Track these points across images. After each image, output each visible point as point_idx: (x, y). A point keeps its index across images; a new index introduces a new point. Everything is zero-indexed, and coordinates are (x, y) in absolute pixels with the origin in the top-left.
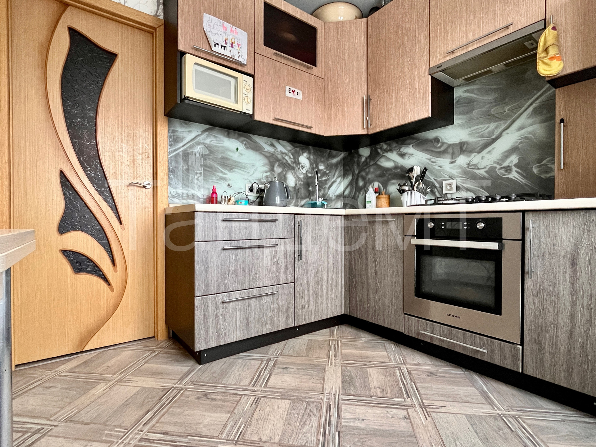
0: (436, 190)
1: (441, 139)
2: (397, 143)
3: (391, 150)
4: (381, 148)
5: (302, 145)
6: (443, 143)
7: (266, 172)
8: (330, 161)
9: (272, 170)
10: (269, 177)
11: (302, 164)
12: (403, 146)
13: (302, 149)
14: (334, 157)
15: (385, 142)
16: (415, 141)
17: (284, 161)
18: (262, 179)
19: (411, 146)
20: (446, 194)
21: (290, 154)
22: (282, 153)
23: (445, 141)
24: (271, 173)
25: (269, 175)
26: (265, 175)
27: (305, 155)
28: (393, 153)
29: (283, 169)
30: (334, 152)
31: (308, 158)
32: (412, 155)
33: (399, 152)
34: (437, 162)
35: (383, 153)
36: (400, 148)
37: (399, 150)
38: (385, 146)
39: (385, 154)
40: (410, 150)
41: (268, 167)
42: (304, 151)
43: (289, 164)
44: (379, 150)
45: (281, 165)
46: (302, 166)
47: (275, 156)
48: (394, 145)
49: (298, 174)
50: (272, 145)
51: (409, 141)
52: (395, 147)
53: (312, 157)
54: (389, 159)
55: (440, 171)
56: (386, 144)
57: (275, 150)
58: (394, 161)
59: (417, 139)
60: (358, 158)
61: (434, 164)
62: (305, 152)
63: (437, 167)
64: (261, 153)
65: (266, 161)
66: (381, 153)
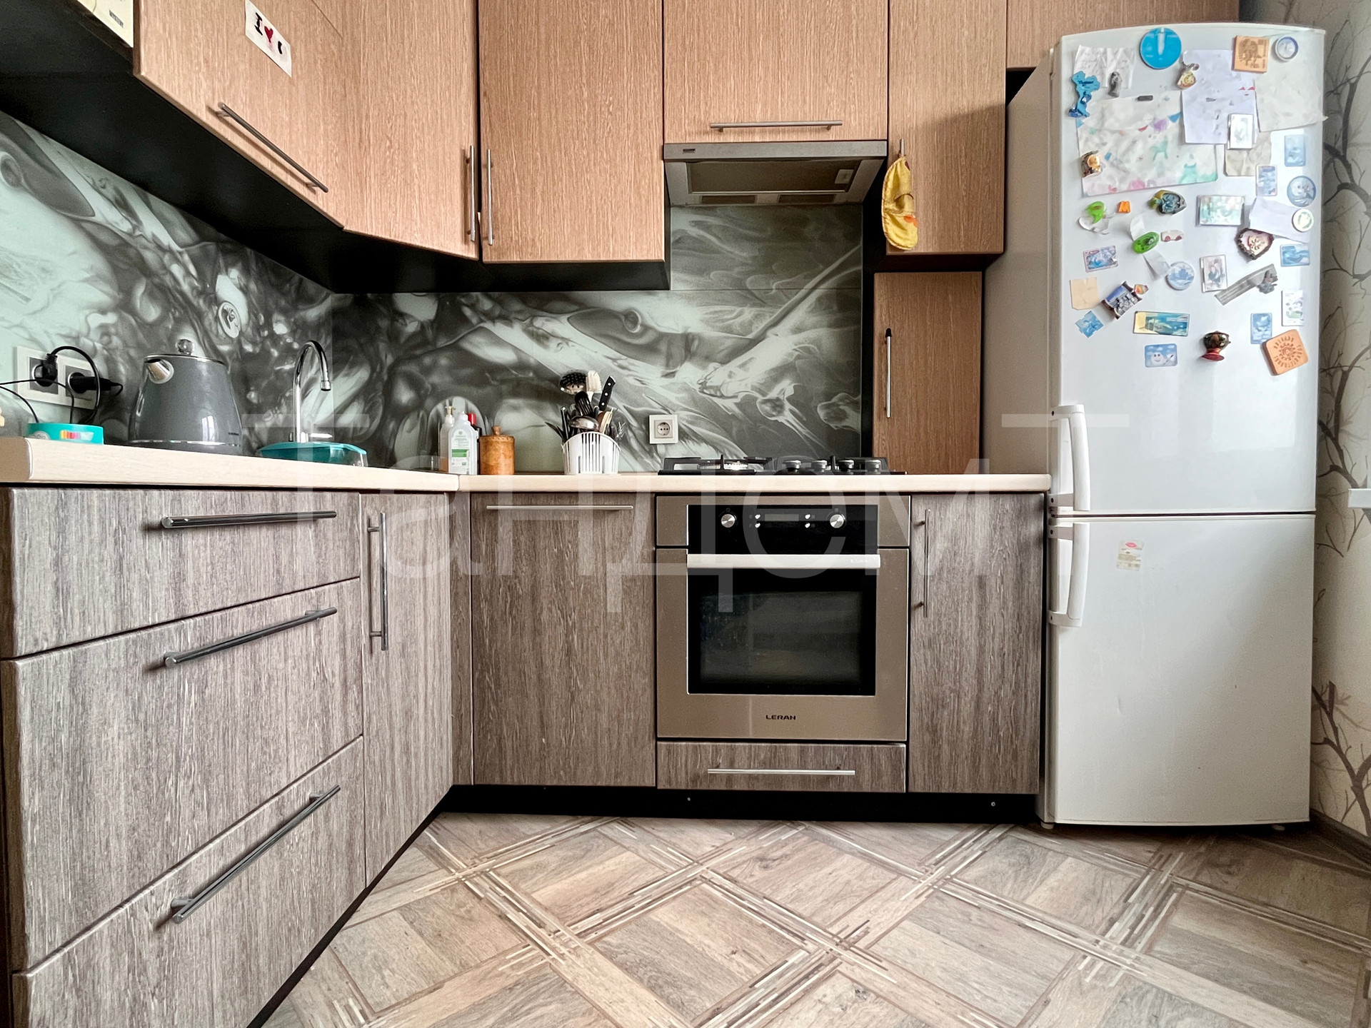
0: (630, 434)
1: (642, 318)
2: (524, 301)
3: (506, 319)
4: (472, 306)
5: (223, 236)
6: (646, 328)
7: (103, 312)
8: (302, 313)
9: (124, 305)
10: (113, 330)
11: (226, 306)
12: (540, 313)
13: (225, 252)
14: (311, 301)
15: (486, 290)
16: (577, 307)
17: (168, 279)
18: (87, 336)
19: (564, 318)
20: (655, 445)
21: (186, 257)
22: (160, 248)
23: (650, 323)
24: (121, 318)
25: (115, 325)
26: (97, 320)
27: (235, 273)
28: (512, 326)
29: (166, 310)
30: (311, 286)
31: (241, 289)
32: (566, 340)
33: (531, 328)
34: (631, 367)
35: (482, 321)
36: (534, 317)
37: (531, 322)
38: (487, 305)
39: (488, 325)
40: (560, 326)
41: (108, 289)
42: (230, 259)
43: (182, 294)
44: (468, 312)
45: (158, 294)
46: (225, 312)
47: (131, 252)
48: (517, 306)
49: (215, 340)
50: (121, 204)
51: (558, 305)
52: (519, 312)
53: (253, 286)
54: (499, 342)
55: (639, 391)
56: (490, 298)
57: (135, 228)
58: (515, 349)
59: (581, 305)
60: (393, 320)
61: (626, 372)
62: (233, 265)
63: (631, 380)
64: (78, 223)
65: (97, 262)
66: (474, 321)
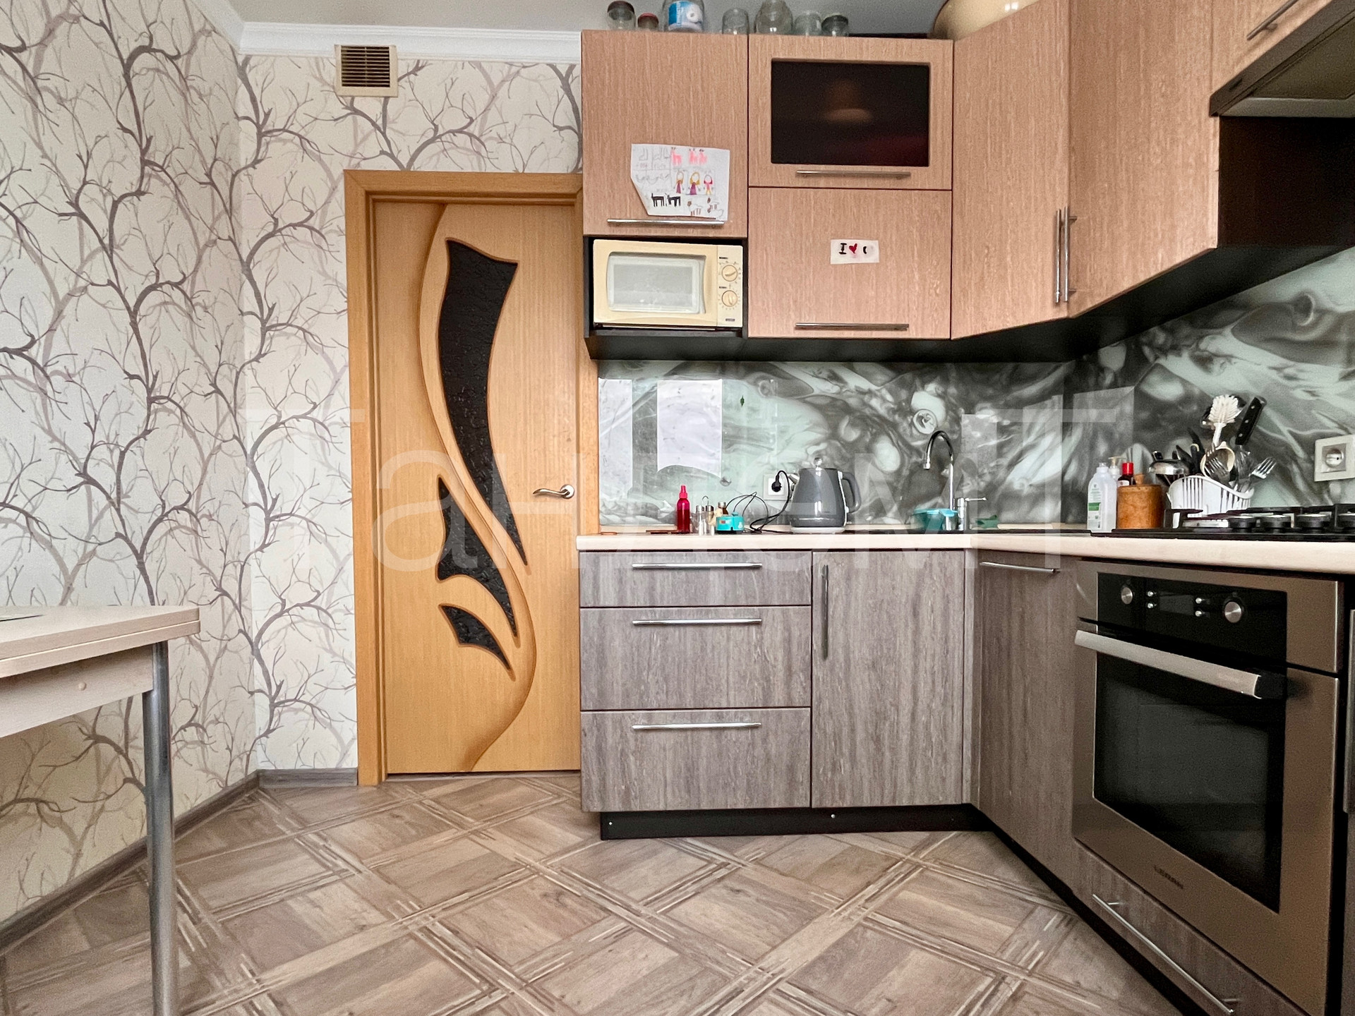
0: (1295, 468)
1: (1316, 300)
2: (1192, 323)
3: (1175, 349)
4: (1150, 344)
5: (919, 364)
6: (1322, 312)
7: (818, 444)
8: (1016, 394)
9: (834, 435)
10: (824, 453)
11: (921, 413)
12: (1205, 331)
13: (921, 376)
15: (1161, 323)
16: (1239, 313)
17: (867, 411)
18: (806, 460)
19: (1228, 331)
20: (1327, 483)
21: (884, 391)
22: (862, 392)
23: (1328, 305)
24: (830, 444)
25: (825, 450)
26: (813, 449)
27: (932, 387)
28: (1179, 355)
29: (864, 431)
31: (939, 396)
32: (1229, 357)
33: (1197, 353)
34: (1301, 375)
35: (1157, 357)
36: (1201, 338)
37: (1197, 346)
38: (1161, 338)
39: (1162, 361)
40: (1224, 342)
41: (822, 430)
42: (927, 378)
43: (880, 416)
44: (1147, 350)
45: (858, 421)
46: (920, 418)
47: (839, 403)
48: (1186, 330)
49: (909, 439)
50: (834, 378)
51: (1224, 315)
52: (1187, 337)
53: (952, 390)
54: (1169, 376)
55: (1309, 406)
56: (1164, 329)
57: (841, 388)
58: (1184, 382)
59: (1246, 307)
60: (1098, 375)
61: (1293, 383)
62: (930, 382)
63: (1300, 394)
64: (804, 401)
65: (816, 417)
66: (1151, 359)
